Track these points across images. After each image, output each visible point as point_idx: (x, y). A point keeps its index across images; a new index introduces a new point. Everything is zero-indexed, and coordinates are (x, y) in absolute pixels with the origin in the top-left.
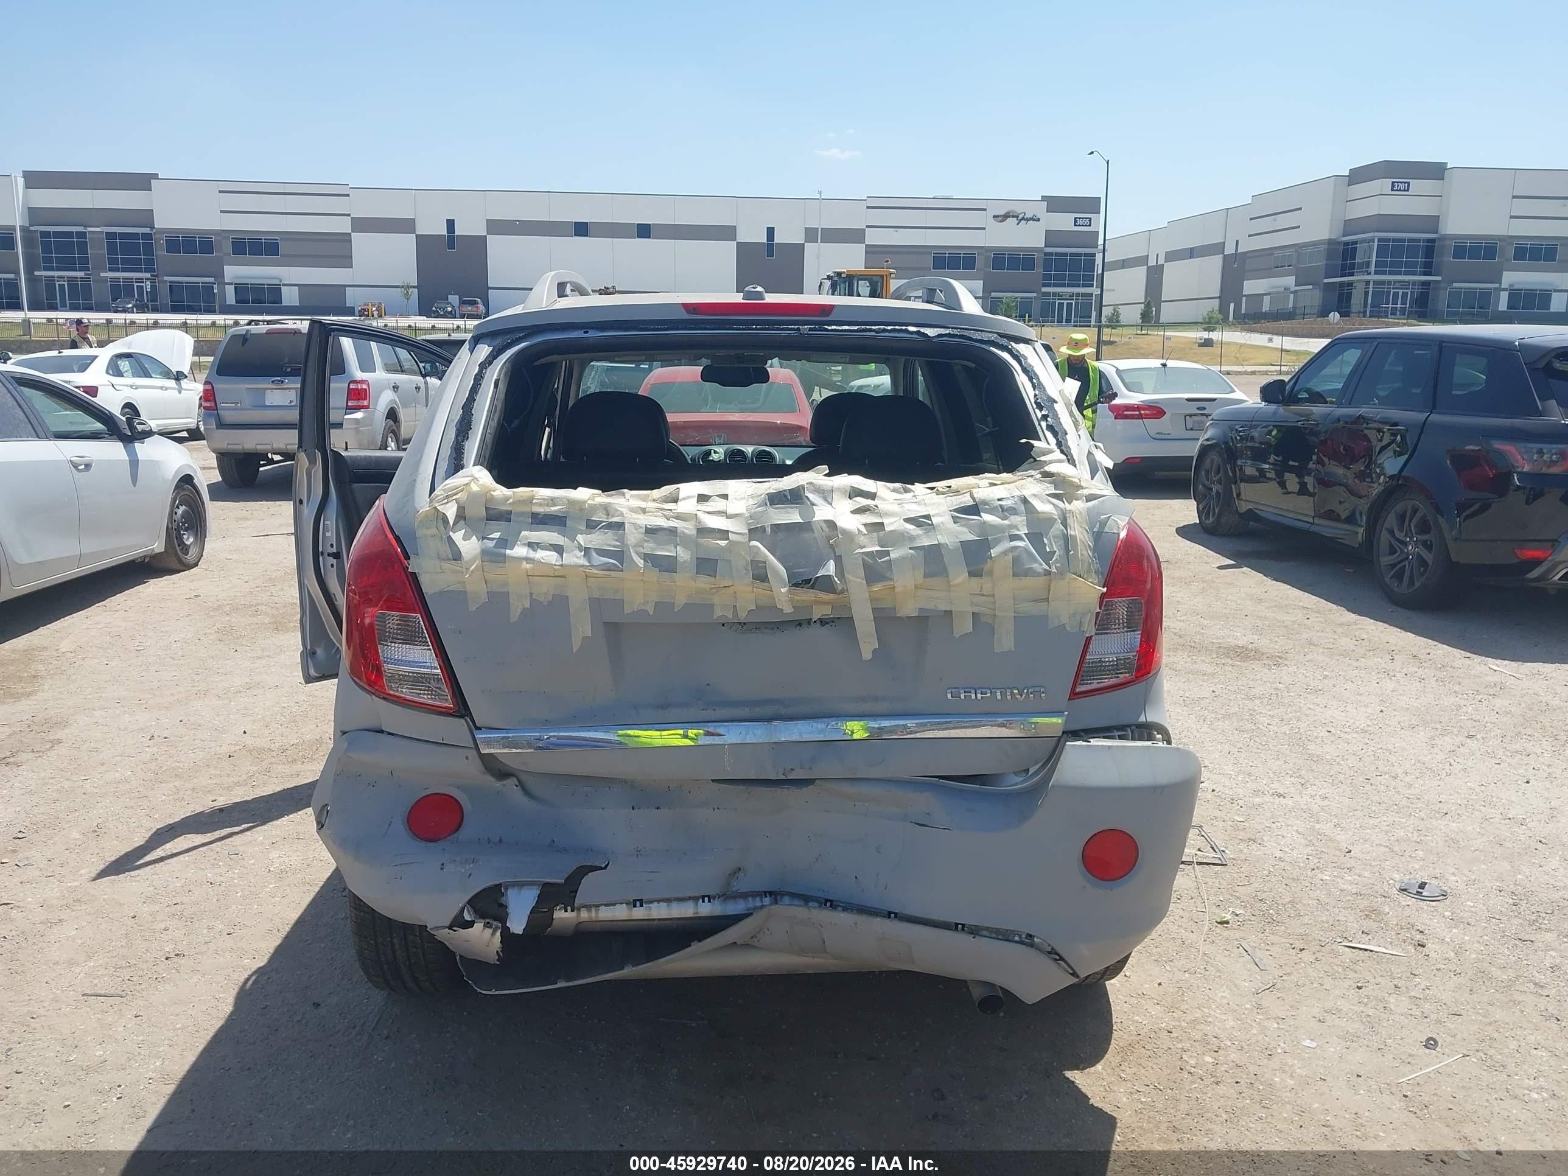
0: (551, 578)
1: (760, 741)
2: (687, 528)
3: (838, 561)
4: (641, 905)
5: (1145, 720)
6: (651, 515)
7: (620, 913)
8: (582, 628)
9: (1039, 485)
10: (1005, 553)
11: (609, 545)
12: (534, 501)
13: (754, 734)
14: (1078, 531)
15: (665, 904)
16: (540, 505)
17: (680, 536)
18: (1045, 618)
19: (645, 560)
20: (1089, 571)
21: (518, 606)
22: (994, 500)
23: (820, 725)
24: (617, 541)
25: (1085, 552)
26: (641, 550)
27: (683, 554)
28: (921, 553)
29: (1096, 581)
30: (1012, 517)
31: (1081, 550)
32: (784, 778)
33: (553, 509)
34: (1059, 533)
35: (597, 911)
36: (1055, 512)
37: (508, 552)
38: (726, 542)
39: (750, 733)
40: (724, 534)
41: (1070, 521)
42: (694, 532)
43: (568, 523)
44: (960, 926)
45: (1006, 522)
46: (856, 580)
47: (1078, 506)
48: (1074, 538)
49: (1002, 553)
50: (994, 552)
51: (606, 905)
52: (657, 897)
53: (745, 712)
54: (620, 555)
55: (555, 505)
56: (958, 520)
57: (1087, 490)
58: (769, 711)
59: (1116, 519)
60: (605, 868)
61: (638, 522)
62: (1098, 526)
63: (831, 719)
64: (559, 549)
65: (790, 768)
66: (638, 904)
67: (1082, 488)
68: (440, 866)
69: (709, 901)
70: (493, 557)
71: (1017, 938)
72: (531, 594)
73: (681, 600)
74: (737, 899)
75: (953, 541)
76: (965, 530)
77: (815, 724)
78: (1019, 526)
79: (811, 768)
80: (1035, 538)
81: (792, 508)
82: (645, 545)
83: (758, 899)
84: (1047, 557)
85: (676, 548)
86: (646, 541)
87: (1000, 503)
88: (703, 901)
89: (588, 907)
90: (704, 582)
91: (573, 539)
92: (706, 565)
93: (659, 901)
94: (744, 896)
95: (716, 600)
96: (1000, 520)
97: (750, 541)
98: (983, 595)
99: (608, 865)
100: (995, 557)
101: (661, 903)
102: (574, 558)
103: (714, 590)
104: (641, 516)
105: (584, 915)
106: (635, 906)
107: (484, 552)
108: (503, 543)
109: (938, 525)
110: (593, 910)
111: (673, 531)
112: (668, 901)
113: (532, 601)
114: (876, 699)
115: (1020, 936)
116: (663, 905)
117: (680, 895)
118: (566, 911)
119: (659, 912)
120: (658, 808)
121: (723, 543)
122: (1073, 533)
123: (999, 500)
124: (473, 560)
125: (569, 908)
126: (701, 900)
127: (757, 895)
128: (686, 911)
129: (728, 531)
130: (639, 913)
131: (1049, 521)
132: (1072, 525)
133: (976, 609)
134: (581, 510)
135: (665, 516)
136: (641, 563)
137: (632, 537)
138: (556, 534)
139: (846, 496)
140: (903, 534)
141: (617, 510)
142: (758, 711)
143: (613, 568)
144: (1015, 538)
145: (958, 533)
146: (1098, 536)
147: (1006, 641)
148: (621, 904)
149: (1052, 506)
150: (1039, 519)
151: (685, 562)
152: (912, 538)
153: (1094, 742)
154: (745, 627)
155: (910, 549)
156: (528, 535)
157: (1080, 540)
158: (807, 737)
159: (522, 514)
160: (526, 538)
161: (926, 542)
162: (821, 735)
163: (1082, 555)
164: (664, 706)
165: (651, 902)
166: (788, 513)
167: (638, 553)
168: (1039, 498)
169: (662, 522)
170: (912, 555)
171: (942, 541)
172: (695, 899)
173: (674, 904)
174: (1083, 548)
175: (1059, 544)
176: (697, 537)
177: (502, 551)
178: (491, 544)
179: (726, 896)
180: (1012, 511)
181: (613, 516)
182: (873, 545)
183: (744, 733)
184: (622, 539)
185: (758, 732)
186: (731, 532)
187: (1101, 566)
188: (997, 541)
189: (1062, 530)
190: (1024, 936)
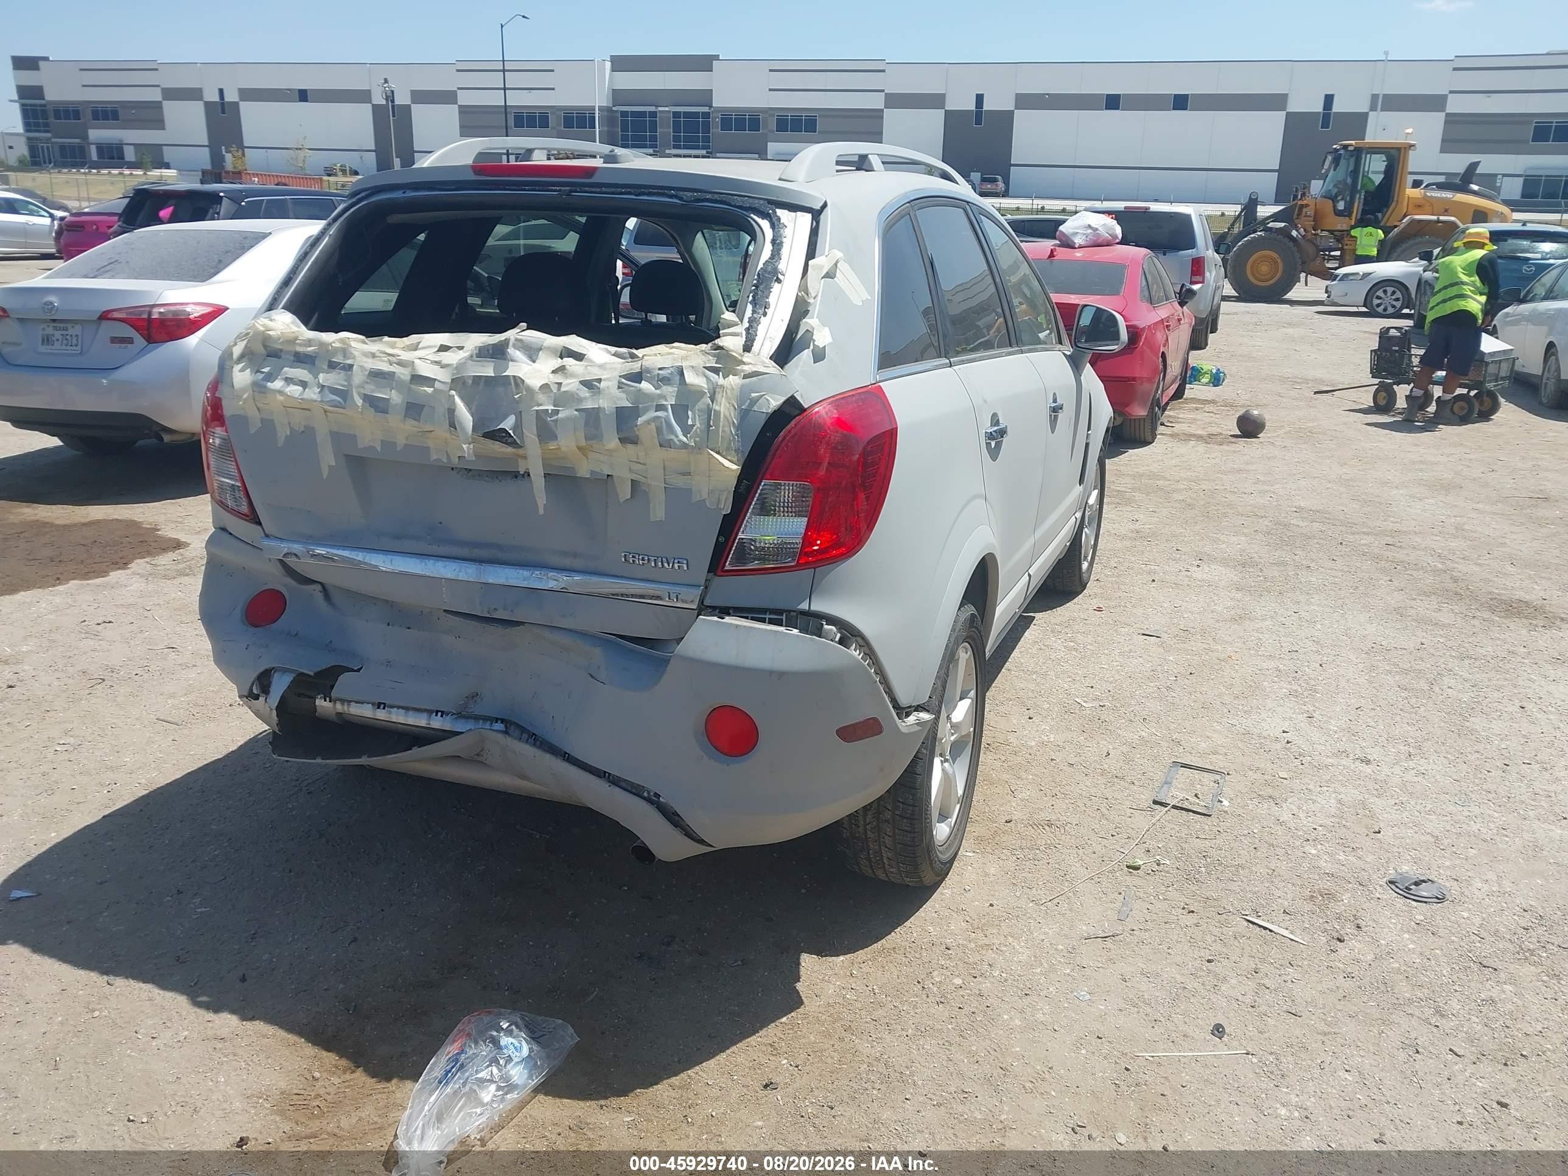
0: (299, 410)
1: (471, 580)
2: (404, 374)
3: (519, 416)
4: (384, 708)
5: (807, 609)
6: (378, 360)
7: (365, 711)
8: (328, 459)
9: (703, 357)
10: (648, 422)
11: (339, 385)
12: (297, 341)
13: (466, 573)
14: (724, 407)
15: (404, 711)
16: (300, 345)
17: (396, 381)
18: (689, 491)
19: (364, 400)
20: (728, 449)
21: (283, 433)
22: (655, 369)
23: (526, 573)
24: (345, 381)
25: (727, 429)
26: (363, 391)
27: (395, 397)
28: (584, 414)
29: (735, 459)
30: (664, 387)
31: (723, 427)
32: (488, 616)
33: (310, 349)
34: (705, 407)
35: (349, 705)
36: (706, 386)
37: (269, 384)
38: (432, 389)
39: (463, 571)
40: (429, 381)
41: (718, 396)
42: (408, 378)
43: (317, 362)
44: (607, 774)
45: (658, 391)
46: (530, 436)
47: (733, 381)
48: (718, 413)
49: (645, 421)
50: (640, 420)
51: (356, 702)
52: (397, 703)
53: (465, 552)
54: (344, 394)
55: (310, 346)
56: (623, 386)
57: (750, 366)
58: (485, 553)
59: (768, 398)
60: (358, 670)
61: (366, 365)
62: (747, 404)
63: (536, 568)
64: (304, 384)
65: (494, 607)
66: (382, 706)
67: (744, 363)
68: (246, 646)
69: (442, 716)
70: (259, 388)
71: (645, 794)
72: (289, 423)
73: (401, 441)
74: (469, 720)
75: (609, 405)
76: (624, 396)
77: (521, 571)
78: (668, 396)
79: (512, 611)
80: (681, 411)
81: (489, 361)
82: (367, 386)
83: (489, 722)
84: (686, 430)
85: (391, 391)
86: (367, 383)
87: (660, 372)
88: (436, 715)
89: (343, 701)
90: (410, 426)
91: (316, 377)
92: (414, 409)
93: (399, 707)
94: (477, 718)
95: (430, 444)
96: (653, 389)
97: (451, 389)
98: (639, 463)
99: (361, 668)
100: (641, 425)
101: (400, 710)
102: (313, 394)
103: (420, 434)
104: (370, 360)
105: (339, 707)
106: (379, 708)
107: (255, 384)
108: (270, 377)
109: (604, 389)
110: (346, 703)
111: (390, 375)
112: (407, 709)
113: (292, 429)
114: (575, 555)
115: (649, 793)
116: (402, 711)
117: (417, 706)
118: (325, 701)
119: (398, 717)
120: (409, 628)
121: (430, 390)
122: (717, 408)
123: (660, 369)
124: (243, 390)
125: (328, 699)
126: (434, 714)
127: (488, 720)
128: (420, 721)
129: (435, 380)
130: (381, 714)
131: (700, 394)
132: (719, 400)
133: (635, 477)
134: (328, 351)
135: (389, 361)
136: (359, 402)
137: (358, 377)
138: (306, 371)
139: (556, 355)
140: (573, 395)
141: (352, 353)
142: (476, 553)
143: (339, 405)
144: (660, 408)
145: (617, 398)
146: (745, 414)
147: (658, 511)
148: (368, 703)
149: (705, 379)
150: (690, 391)
151: (396, 405)
152: (580, 400)
153: (728, 620)
154: (471, 473)
155: (576, 410)
156: (289, 372)
157: (724, 415)
158: (513, 582)
159: (288, 352)
160: (286, 373)
161: (589, 405)
162: (526, 582)
163: (723, 431)
164: (398, 537)
165: (392, 707)
166: (483, 366)
167: (359, 394)
168: (695, 371)
169: (385, 367)
170: (576, 416)
171: (601, 406)
172: (430, 712)
173: (411, 713)
174: (726, 424)
175: (702, 418)
176: (411, 383)
177: (264, 383)
178: (260, 376)
179: (460, 715)
180: (665, 380)
181: (348, 359)
182: (549, 404)
183: (457, 570)
184: (349, 379)
185: (470, 571)
186: (439, 381)
187: (742, 445)
188: (646, 410)
189: (709, 404)
190: (652, 794)
